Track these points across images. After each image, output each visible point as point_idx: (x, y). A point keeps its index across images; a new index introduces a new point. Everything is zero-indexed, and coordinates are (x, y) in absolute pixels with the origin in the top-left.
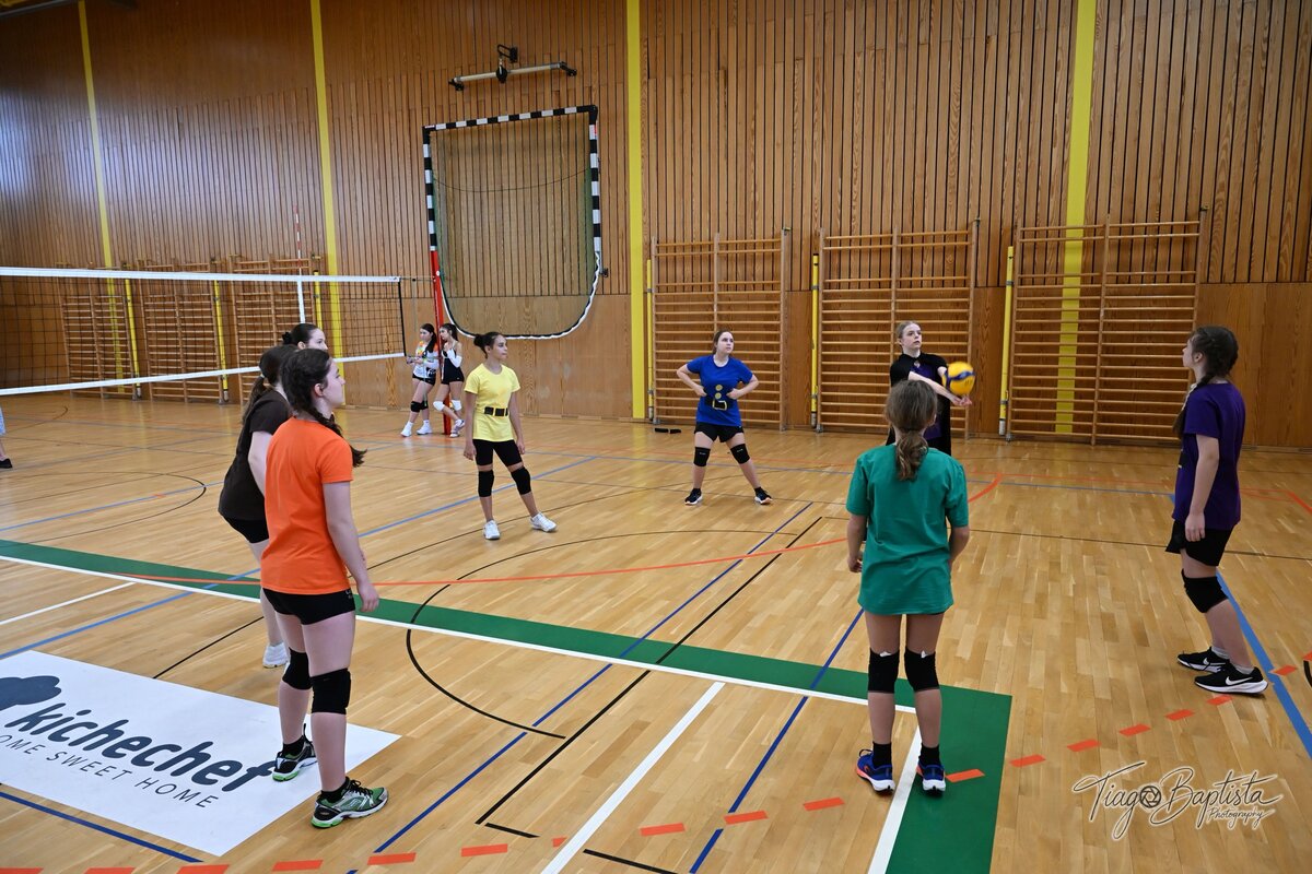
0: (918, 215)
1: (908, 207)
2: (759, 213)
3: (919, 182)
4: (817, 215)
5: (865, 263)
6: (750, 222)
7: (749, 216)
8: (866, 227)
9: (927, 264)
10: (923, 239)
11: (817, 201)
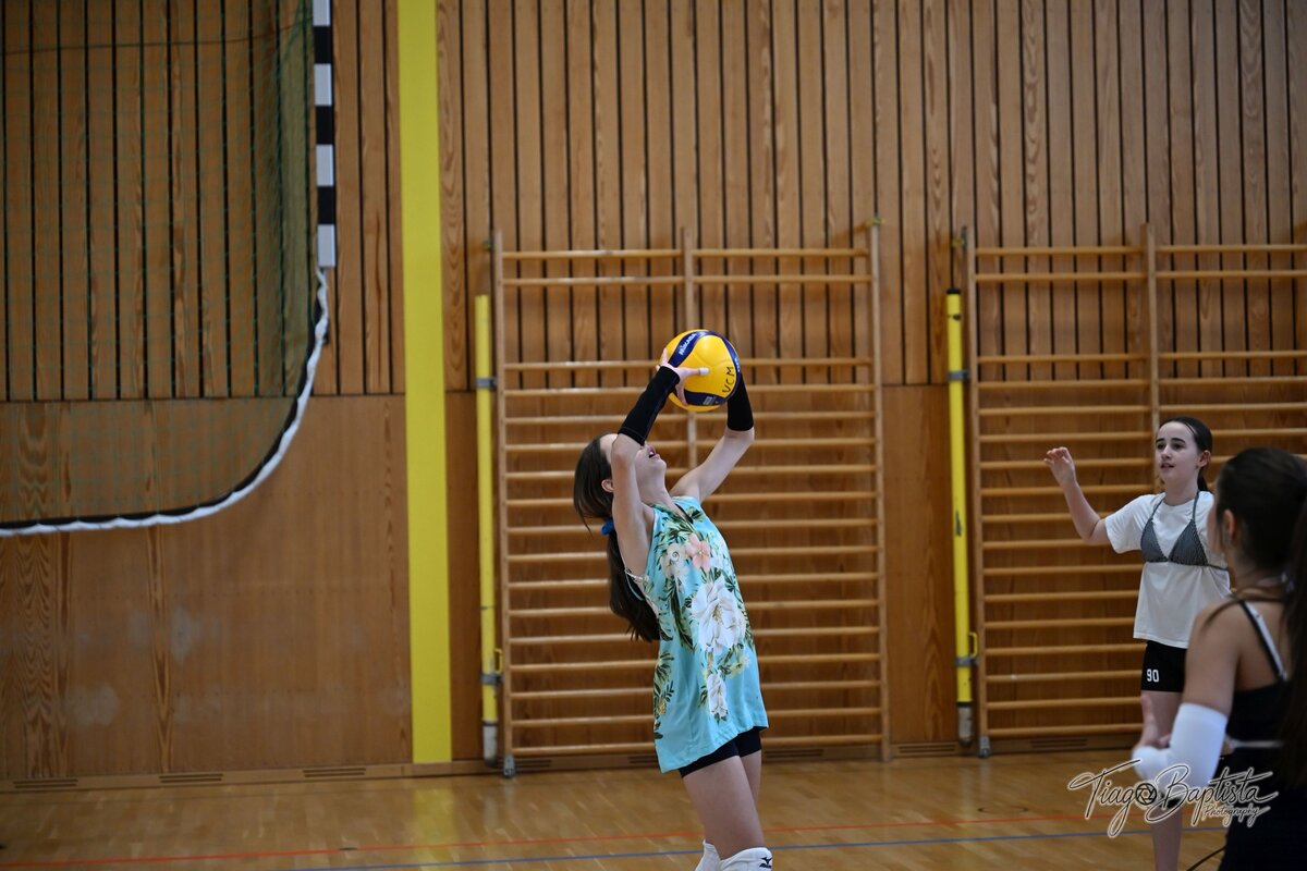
0: (1183, 201)
1: (1158, 184)
2: (787, 179)
3: (1181, 124)
4: (939, 192)
5: (1065, 316)
6: (763, 204)
7: (759, 185)
8: (1062, 228)
9: (1210, 321)
10: (1197, 260)
11: (938, 157)
